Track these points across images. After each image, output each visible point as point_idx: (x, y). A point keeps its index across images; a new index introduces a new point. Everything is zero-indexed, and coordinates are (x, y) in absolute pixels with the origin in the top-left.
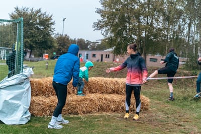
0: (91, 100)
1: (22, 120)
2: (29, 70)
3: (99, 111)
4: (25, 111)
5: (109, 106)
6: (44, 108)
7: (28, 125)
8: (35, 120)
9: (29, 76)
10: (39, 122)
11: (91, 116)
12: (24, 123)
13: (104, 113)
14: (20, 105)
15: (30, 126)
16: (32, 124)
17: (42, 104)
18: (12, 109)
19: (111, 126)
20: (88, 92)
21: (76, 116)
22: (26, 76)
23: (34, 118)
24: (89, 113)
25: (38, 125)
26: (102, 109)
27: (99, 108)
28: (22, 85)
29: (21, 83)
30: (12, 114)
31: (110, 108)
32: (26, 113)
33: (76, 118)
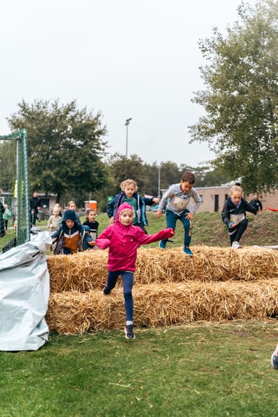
0: (178, 297)
1: (30, 341)
2: (44, 236)
3: (195, 320)
4: (37, 322)
5: (218, 307)
6: (76, 316)
7: (44, 351)
8: (59, 341)
9: (42, 248)
10: (69, 345)
11: (178, 331)
12: (35, 347)
13: (208, 324)
14: (26, 310)
15: (48, 354)
16: (52, 349)
17: (73, 308)
18: (8, 319)
19: (218, 349)
20: (171, 279)
21: (145, 330)
22: (36, 248)
23: (58, 338)
24: (174, 323)
25: (65, 351)
26: (201, 314)
27: (195, 314)
28: (29, 269)
29: (26, 264)
30: (10, 328)
31: (219, 310)
32: (38, 326)
33: (144, 334)
